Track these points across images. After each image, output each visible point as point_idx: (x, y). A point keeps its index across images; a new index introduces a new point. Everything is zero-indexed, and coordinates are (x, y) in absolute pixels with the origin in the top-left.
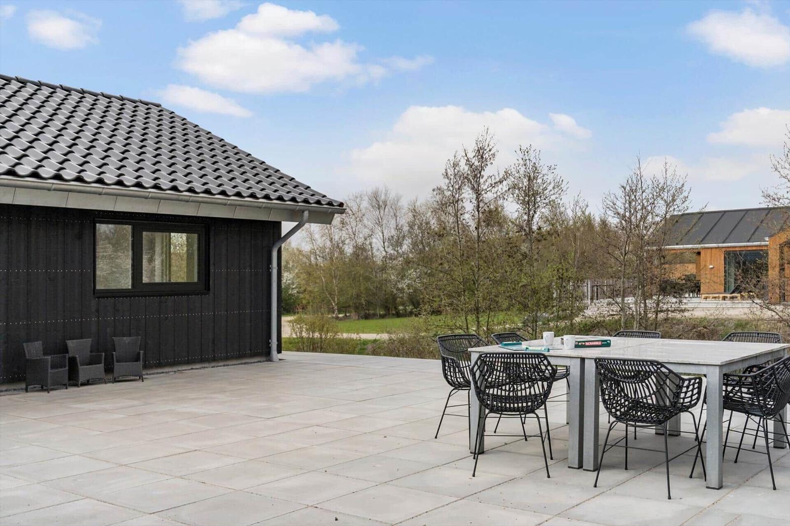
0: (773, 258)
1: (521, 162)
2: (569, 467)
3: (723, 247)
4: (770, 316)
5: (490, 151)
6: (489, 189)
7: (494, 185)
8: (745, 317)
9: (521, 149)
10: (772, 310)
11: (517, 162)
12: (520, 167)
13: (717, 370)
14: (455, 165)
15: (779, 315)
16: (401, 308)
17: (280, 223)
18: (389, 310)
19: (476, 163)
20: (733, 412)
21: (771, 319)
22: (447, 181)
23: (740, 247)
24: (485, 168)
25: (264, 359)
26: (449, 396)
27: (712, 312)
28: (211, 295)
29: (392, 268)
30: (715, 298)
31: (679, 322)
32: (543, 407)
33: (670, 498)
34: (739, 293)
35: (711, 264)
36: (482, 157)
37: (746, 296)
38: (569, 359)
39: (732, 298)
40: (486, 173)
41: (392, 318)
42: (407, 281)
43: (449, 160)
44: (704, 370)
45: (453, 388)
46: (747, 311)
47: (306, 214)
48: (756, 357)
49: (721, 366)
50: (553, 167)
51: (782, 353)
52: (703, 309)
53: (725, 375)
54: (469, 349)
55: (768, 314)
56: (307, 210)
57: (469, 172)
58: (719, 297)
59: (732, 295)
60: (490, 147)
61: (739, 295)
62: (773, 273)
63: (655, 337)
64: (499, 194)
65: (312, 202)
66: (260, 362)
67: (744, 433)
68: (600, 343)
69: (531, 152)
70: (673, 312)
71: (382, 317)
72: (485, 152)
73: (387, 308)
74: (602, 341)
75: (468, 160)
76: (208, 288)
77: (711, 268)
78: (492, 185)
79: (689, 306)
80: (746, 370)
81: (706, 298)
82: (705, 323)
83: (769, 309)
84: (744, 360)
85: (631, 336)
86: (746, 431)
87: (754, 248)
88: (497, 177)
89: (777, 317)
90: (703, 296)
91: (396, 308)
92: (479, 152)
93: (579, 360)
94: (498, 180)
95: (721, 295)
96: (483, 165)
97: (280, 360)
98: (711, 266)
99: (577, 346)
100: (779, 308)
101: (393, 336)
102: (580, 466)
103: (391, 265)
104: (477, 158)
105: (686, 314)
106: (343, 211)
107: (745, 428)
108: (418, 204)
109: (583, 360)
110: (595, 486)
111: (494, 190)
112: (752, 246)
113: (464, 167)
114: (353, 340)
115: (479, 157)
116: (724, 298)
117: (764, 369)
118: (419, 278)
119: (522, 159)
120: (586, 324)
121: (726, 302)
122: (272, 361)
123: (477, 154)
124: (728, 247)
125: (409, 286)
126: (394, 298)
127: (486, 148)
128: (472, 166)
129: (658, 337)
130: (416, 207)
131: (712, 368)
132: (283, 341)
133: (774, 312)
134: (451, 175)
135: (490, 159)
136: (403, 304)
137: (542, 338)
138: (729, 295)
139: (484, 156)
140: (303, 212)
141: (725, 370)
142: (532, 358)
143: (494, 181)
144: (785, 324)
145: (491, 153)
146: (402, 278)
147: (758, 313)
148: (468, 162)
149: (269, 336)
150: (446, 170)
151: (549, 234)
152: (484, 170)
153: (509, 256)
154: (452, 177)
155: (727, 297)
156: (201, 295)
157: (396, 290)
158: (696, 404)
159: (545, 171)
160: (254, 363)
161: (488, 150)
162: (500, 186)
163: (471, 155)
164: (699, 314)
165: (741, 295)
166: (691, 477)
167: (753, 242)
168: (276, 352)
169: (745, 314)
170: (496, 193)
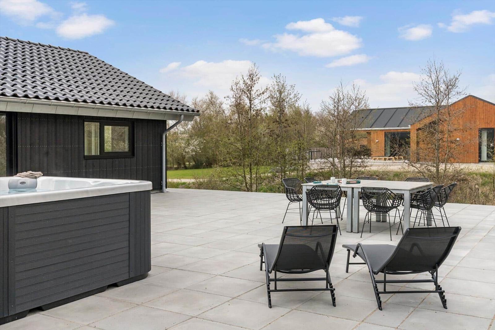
0: (413, 137)
1: (276, 83)
2: (347, 232)
3: (384, 130)
4: (413, 170)
5: (256, 76)
6: (257, 97)
7: (259, 95)
8: (399, 170)
9: (275, 76)
10: (414, 167)
11: (273, 83)
12: (275, 86)
13: (408, 192)
14: (237, 84)
15: (418, 170)
16: (188, 163)
17: (166, 121)
18: (180, 165)
19: (249, 83)
20: (413, 208)
21: (414, 171)
22: (233, 92)
23: (393, 130)
24: (254, 85)
25: (158, 191)
26: (289, 205)
27: (381, 167)
28: (135, 158)
29: (181, 139)
30: (380, 159)
31: (363, 173)
32: (338, 207)
33: (391, 240)
34: (393, 156)
35: (377, 140)
36: (252, 80)
37: (398, 158)
38: (347, 188)
39: (390, 159)
40: (254, 89)
41: (182, 169)
42: (191, 147)
43: (233, 81)
44: (403, 192)
45: (290, 201)
46: (400, 167)
47: (182, 116)
48: (421, 187)
49: (410, 190)
50: (293, 86)
51: (430, 186)
52: (376, 165)
53: (411, 194)
54: (302, 184)
55: (412, 169)
56: (182, 114)
57: (245, 88)
58: (382, 159)
59: (389, 158)
60: (257, 74)
61: (393, 158)
62: (413, 146)
63: (374, 180)
64: (262, 100)
65: (185, 110)
66: (157, 193)
67: (416, 218)
68: (356, 182)
69: (281, 78)
70: (359, 167)
71: (177, 169)
72: (254, 76)
73: (179, 164)
74: (357, 181)
75: (244, 81)
76: (133, 154)
77: (377, 142)
78: (258, 95)
79: (369, 164)
80: (418, 192)
81: (375, 159)
82: (377, 174)
83: (413, 166)
84: (417, 188)
85: (366, 179)
86: (417, 217)
87: (402, 131)
88: (261, 90)
89: (417, 170)
90: (373, 158)
91: (184, 164)
92: (251, 76)
93: (351, 189)
94: (261, 93)
95: (383, 158)
96: (253, 84)
97: (167, 192)
98: (377, 141)
99: (347, 183)
100: (418, 165)
101: (198, 181)
102: (352, 232)
103: (181, 137)
104: (249, 80)
105: (367, 168)
106: (199, 115)
107: (417, 216)
108: (198, 100)
109: (353, 188)
110: (361, 237)
111: (259, 98)
112: (400, 130)
113: (242, 86)
114: (174, 183)
115: (251, 79)
116: (385, 159)
117: (424, 193)
118: (198, 145)
119: (276, 82)
120: (310, 174)
121: (386, 161)
122: (163, 193)
123: (249, 78)
124: (387, 130)
125: (192, 151)
126: (184, 157)
127: (254, 74)
128: (246, 84)
129: (376, 180)
130: (197, 101)
131: (406, 191)
132: (167, 183)
133: (416, 167)
134: (235, 89)
135: (257, 80)
136: (188, 161)
137: (330, 179)
138: (387, 158)
139: (253, 79)
140: (181, 115)
141: (411, 192)
142: (335, 187)
143: (259, 93)
144: (421, 175)
145: (257, 77)
146: (188, 145)
147: (407, 168)
148: (244, 82)
149: (162, 180)
150: (232, 86)
151: (292, 123)
152: (254, 87)
153: (270, 136)
154: (235, 90)
155: (386, 159)
156: (125, 158)
157: (185, 153)
158: (400, 205)
159: (288, 88)
160: (154, 193)
161: (255, 75)
162: (263, 96)
163: (245, 78)
164: (374, 168)
165: (395, 158)
166: (397, 234)
167: (401, 127)
168: (165, 188)
169: (399, 169)
170: (261, 99)
